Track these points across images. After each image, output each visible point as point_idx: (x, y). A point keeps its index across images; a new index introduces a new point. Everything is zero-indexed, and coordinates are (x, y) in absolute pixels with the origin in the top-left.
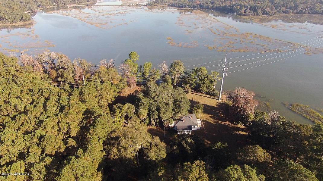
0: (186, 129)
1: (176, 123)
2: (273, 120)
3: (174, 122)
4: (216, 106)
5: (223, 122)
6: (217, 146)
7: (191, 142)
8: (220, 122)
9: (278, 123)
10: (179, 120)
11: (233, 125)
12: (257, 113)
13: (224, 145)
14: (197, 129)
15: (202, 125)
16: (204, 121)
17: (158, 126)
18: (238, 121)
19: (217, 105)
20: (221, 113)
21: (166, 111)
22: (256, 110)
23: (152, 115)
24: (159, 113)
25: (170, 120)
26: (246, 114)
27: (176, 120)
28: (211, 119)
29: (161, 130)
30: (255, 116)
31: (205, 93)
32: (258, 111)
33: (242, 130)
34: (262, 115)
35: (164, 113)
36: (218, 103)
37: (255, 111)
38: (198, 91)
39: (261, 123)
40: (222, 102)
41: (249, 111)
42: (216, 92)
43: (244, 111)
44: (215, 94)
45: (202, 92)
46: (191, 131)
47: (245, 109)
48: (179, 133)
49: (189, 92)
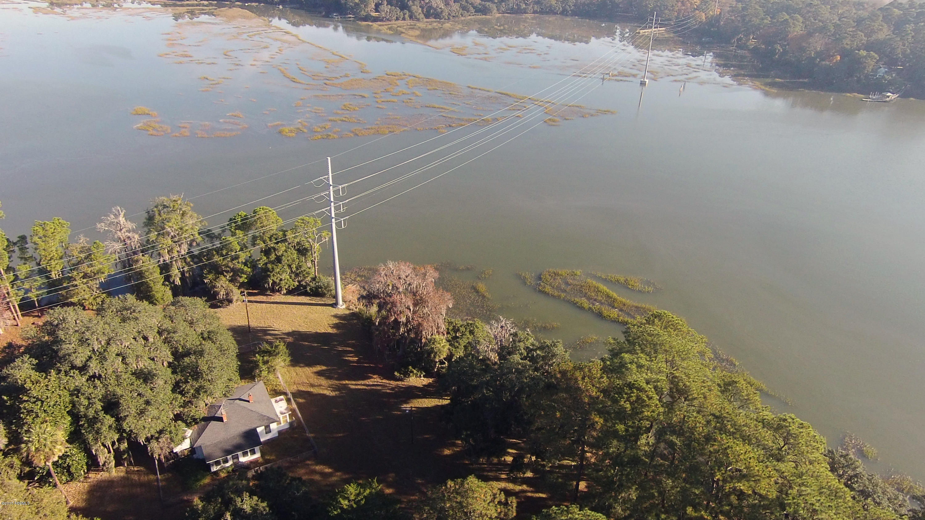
0: (238, 447)
1: (199, 434)
2: (502, 348)
3: (189, 432)
4: (330, 331)
5: (363, 382)
6: (345, 503)
7: (255, 509)
8: (353, 385)
9: (516, 358)
10: (207, 420)
11: (393, 383)
12: (456, 330)
13: (368, 491)
14: (280, 432)
15: (293, 414)
16: (297, 394)
17: (130, 464)
18: (406, 367)
19: (336, 326)
20: (350, 352)
21: (148, 403)
22: (453, 320)
23: (90, 437)
24: (119, 420)
25: (171, 432)
26: (423, 340)
27: (197, 423)
28: (323, 381)
29: (147, 474)
30: (453, 341)
31: (290, 292)
32: (459, 322)
33: (424, 392)
34: (472, 332)
35: (142, 413)
36: (336, 316)
37: (450, 323)
38: (266, 290)
39: (471, 366)
40: (347, 312)
41: (430, 330)
42: (325, 280)
43: (418, 329)
44: (321, 288)
45: (279, 291)
46: (257, 449)
47: (420, 325)
48: (214, 469)
49: (235, 299)
